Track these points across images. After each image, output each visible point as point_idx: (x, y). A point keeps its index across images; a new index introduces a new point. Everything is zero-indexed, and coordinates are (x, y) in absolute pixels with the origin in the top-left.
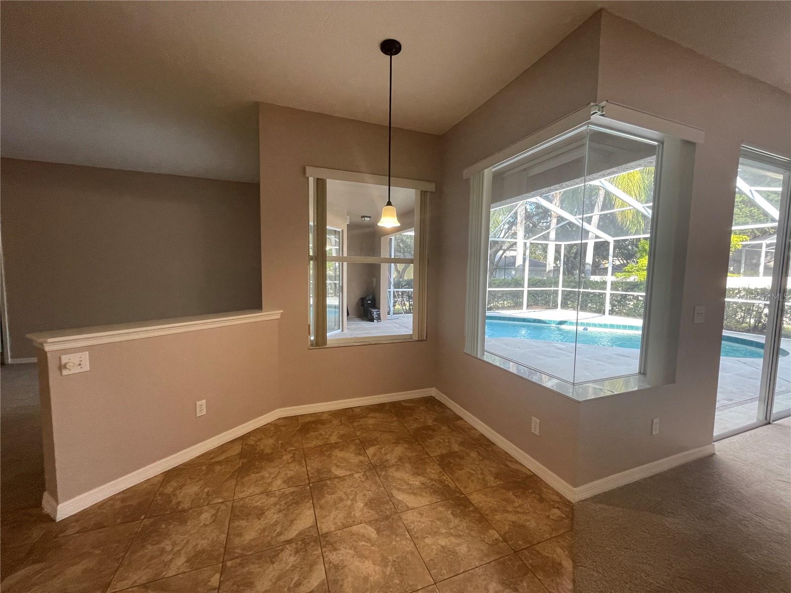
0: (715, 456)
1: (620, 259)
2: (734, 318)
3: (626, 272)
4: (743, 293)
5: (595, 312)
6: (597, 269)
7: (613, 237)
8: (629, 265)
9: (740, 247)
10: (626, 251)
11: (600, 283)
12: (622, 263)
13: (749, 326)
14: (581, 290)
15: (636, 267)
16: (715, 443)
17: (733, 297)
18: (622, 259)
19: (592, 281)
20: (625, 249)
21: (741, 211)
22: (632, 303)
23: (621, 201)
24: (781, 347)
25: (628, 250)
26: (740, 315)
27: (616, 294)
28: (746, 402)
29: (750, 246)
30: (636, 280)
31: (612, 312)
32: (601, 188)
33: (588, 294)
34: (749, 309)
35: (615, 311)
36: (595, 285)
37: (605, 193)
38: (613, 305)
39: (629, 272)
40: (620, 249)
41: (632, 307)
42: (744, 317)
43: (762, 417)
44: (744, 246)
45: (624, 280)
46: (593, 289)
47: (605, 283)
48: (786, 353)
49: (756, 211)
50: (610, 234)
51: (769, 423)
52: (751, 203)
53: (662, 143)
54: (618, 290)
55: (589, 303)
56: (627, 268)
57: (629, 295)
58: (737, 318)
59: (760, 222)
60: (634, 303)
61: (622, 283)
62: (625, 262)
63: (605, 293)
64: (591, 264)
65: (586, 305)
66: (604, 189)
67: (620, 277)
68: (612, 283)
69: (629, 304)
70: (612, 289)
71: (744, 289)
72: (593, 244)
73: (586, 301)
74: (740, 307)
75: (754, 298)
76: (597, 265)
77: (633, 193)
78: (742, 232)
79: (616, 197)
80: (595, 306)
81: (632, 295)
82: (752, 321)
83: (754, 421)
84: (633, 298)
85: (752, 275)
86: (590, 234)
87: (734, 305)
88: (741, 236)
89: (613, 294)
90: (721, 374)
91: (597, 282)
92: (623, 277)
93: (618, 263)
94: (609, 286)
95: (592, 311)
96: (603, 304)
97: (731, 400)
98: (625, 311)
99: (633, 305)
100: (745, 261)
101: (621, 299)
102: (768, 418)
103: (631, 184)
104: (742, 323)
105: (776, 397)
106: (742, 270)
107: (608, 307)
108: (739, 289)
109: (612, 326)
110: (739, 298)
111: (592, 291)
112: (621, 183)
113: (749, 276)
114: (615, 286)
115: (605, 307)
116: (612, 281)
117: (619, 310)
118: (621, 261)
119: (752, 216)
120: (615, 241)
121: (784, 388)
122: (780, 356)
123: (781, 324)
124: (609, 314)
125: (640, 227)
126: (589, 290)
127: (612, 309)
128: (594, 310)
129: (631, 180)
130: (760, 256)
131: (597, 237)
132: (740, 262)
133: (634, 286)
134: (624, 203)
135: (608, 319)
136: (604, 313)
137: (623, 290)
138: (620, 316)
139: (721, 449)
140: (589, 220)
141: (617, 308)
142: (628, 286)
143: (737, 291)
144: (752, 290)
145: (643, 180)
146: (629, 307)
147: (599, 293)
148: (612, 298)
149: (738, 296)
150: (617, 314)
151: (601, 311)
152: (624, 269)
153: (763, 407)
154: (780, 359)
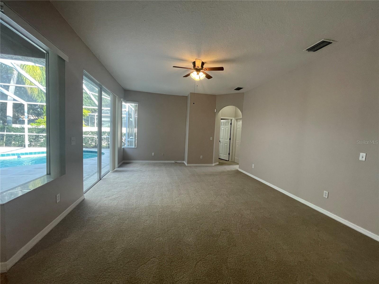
0: (85, 199)
1: (33, 116)
2: (88, 143)
3: (38, 123)
4: (90, 133)
5: (19, 146)
6: (17, 119)
7: (26, 101)
8: (39, 119)
9: (88, 115)
10: (37, 112)
11: (20, 129)
12: (35, 118)
13: (93, 145)
14: (5, 133)
15: (43, 120)
16: (84, 195)
17: (87, 135)
18: (35, 116)
19: (14, 127)
20: (36, 111)
21: (87, 101)
22: (43, 140)
23: (29, 81)
24: (102, 152)
25: (38, 111)
26: (90, 142)
27: (32, 135)
28: (94, 174)
29: (91, 115)
30: (44, 128)
31: (30, 145)
32: (14, 70)
33: (11, 136)
34: (93, 139)
35: (32, 145)
36: (16, 130)
37: (18, 75)
38: (31, 142)
39: (39, 123)
40: (33, 110)
41: (43, 142)
42: (91, 143)
43: (99, 178)
44: (90, 115)
45: (37, 127)
46: (15, 132)
47: (23, 129)
48: (104, 154)
49: (92, 102)
50: (24, 100)
51: (101, 179)
52: (90, 98)
53: (48, 52)
54: (33, 133)
55: (13, 141)
56: (37, 121)
57: (40, 135)
58: (89, 143)
59: (94, 106)
60: (44, 140)
61: (35, 129)
62: (37, 118)
63: (24, 135)
64: (12, 117)
65: (11, 143)
66: (17, 71)
67: (34, 126)
68: (29, 129)
69: (41, 140)
70: (29, 132)
71: (91, 132)
72: (12, 104)
73: (9, 140)
74: (90, 139)
75: (94, 135)
76: (17, 118)
77: (36, 79)
78: (88, 109)
79: (26, 78)
80: (17, 143)
81: (42, 135)
82: (94, 143)
83: (96, 180)
84: (43, 137)
85: (92, 126)
86: (9, 97)
87: (88, 138)
88: (88, 111)
89: (30, 135)
90: (84, 166)
91: (17, 128)
92: (36, 126)
93: (32, 118)
94: (26, 130)
95: (16, 146)
96: (23, 141)
97: (89, 175)
98: (38, 144)
99: (43, 141)
100: (90, 121)
101: (35, 138)
102: (100, 178)
103: (35, 73)
104: (91, 145)
105: (102, 170)
106: (90, 125)
107: (27, 142)
108: (89, 131)
109: (31, 153)
110: (89, 135)
111: (14, 134)
112: (28, 71)
113: (92, 127)
114: (30, 130)
115: (25, 143)
116: (28, 128)
117: (35, 144)
118: (34, 117)
119: (91, 104)
120: (28, 105)
121: (104, 166)
122: (102, 155)
123: (101, 144)
124: (29, 147)
125: (43, 99)
126: (12, 133)
127: (30, 144)
128: (17, 145)
129: (35, 72)
130: (94, 120)
131: (14, 100)
132: (88, 121)
133: (42, 131)
134: (31, 83)
135: (27, 149)
136: (25, 147)
137: (36, 133)
138: (36, 147)
139: (87, 196)
140: (7, 88)
141: (33, 143)
142: (39, 130)
143: (88, 132)
144: (93, 132)
145: (43, 74)
146: (41, 142)
147: (20, 135)
148: (30, 137)
149: (89, 134)
150: (34, 146)
151: (22, 145)
152: (36, 121)
153: (99, 175)
154: (102, 156)
